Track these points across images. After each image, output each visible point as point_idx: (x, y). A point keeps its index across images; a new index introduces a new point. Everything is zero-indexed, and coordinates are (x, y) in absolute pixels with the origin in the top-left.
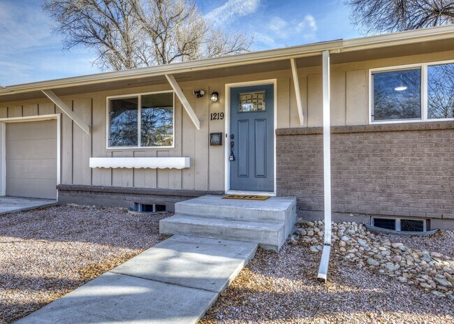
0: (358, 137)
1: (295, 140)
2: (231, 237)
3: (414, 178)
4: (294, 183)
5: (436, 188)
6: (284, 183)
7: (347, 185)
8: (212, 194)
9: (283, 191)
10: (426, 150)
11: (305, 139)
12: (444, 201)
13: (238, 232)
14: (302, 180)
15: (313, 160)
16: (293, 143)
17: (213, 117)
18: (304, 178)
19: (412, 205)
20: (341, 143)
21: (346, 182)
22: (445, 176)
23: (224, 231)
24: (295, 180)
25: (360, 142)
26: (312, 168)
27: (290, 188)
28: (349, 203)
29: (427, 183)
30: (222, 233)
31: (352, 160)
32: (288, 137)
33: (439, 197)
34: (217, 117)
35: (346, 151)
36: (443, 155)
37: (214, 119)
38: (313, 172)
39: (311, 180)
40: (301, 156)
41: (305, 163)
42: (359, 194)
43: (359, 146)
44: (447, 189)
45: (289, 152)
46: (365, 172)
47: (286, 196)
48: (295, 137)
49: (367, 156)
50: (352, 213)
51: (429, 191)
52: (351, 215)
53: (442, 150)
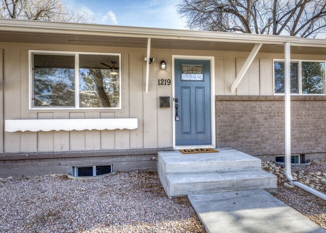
0: (269, 103)
1: (230, 104)
2: (241, 187)
3: (298, 130)
4: (230, 137)
5: (308, 135)
6: (222, 137)
7: (263, 136)
8: (165, 151)
9: (222, 143)
10: (304, 113)
11: (237, 104)
12: (311, 143)
13: (247, 182)
14: (235, 134)
15: (242, 119)
16: (229, 106)
17: (160, 82)
18: (236, 133)
19: (297, 146)
20: (259, 107)
21: (263, 134)
22: (312, 128)
23: (235, 184)
24: (230, 135)
25: (271, 107)
26: (242, 125)
27: (226, 141)
28: (265, 148)
29: (304, 133)
30: (233, 185)
31: (266, 119)
32: (225, 102)
33: (310, 141)
34: (164, 83)
35: (262, 113)
36: (311, 115)
37: (161, 84)
38: (243, 128)
39: (241, 134)
40: (234, 116)
41: (237, 121)
42: (270, 141)
43: (270, 109)
44: (313, 136)
45: (226, 113)
46: (273, 127)
47: (224, 147)
48: (230, 102)
49: (274, 116)
50: (266, 155)
51: (305, 137)
52: (265, 156)
53: (311, 112)
